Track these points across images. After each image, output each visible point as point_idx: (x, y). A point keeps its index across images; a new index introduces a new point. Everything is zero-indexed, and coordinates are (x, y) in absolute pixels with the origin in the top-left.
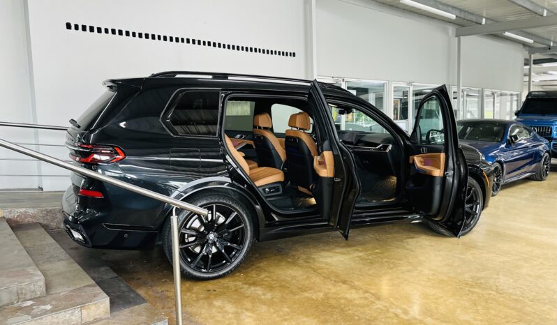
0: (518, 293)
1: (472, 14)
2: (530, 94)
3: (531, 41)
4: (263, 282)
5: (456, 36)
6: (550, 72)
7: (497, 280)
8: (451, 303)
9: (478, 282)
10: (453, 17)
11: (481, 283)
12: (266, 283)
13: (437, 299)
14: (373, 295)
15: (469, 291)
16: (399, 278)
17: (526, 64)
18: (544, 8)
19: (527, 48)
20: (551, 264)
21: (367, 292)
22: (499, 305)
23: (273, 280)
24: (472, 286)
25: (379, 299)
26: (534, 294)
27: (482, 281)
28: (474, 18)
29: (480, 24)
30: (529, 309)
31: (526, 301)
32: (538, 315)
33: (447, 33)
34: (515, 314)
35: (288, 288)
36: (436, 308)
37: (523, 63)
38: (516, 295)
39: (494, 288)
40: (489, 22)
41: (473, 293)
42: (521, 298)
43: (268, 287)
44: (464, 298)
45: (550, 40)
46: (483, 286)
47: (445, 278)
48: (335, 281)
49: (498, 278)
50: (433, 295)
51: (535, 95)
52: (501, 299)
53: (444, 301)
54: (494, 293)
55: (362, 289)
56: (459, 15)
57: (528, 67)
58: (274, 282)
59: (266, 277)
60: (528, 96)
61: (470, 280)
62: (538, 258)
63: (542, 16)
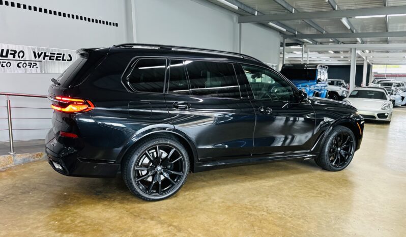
0: (282, 211)
1: (249, 7)
2: (284, 65)
3: (284, 30)
4: (77, 228)
5: (239, 23)
6: (295, 52)
7: (267, 202)
8: (235, 227)
9: (254, 205)
10: (236, 7)
11: (256, 206)
12: (79, 229)
13: (225, 224)
14: (175, 227)
15: (248, 213)
16: (197, 208)
17: (281, 46)
18: (293, 7)
19: (282, 35)
20: (301, 185)
21: (171, 225)
22: (269, 223)
23: (87, 225)
24: (250, 209)
25: (179, 231)
26: (292, 211)
27: (257, 204)
28: (250, 11)
29: (254, 15)
30: (289, 224)
31: (287, 217)
32: (296, 229)
33: (232, 20)
34: (280, 230)
35: (101, 230)
36: (224, 233)
37: (280, 45)
38: (280, 213)
39: (265, 209)
40: (259, 14)
41: (251, 215)
42: (284, 216)
43: (81, 232)
44: (245, 221)
45: (295, 30)
46: (258, 208)
47: (231, 204)
48: (144, 218)
49: (268, 201)
50: (223, 221)
51: (287, 67)
52: (271, 218)
53: (231, 225)
54: (265, 213)
55: (166, 223)
56: (240, 7)
57: (282, 48)
58: (89, 227)
59: (81, 222)
60: (283, 67)
61: (249, 204)
62: (293, 181)
63: (292, 12)
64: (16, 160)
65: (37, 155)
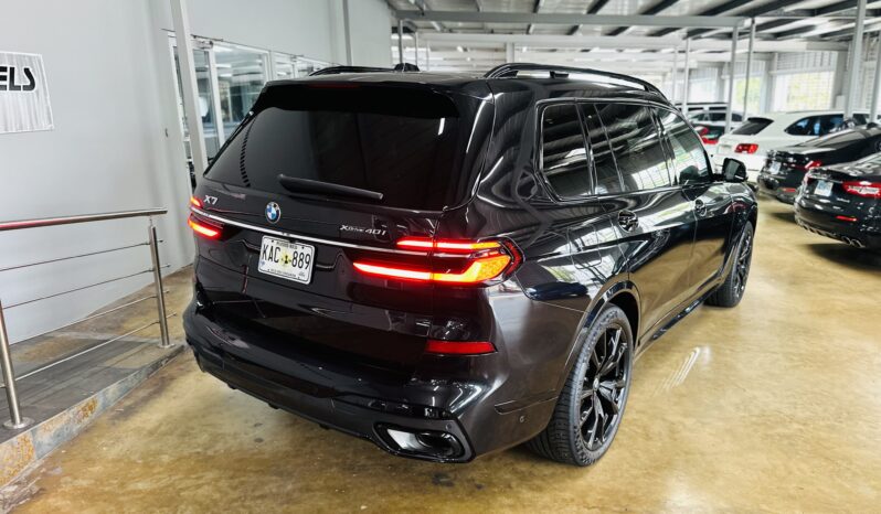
37: (390, 30)
64: (40, 445)
65: (84, 409)
